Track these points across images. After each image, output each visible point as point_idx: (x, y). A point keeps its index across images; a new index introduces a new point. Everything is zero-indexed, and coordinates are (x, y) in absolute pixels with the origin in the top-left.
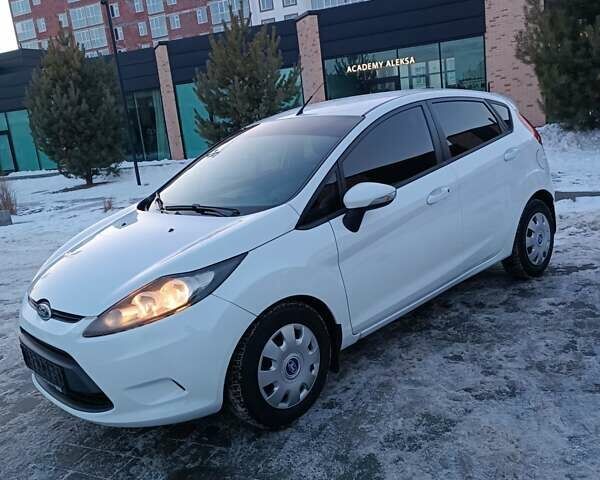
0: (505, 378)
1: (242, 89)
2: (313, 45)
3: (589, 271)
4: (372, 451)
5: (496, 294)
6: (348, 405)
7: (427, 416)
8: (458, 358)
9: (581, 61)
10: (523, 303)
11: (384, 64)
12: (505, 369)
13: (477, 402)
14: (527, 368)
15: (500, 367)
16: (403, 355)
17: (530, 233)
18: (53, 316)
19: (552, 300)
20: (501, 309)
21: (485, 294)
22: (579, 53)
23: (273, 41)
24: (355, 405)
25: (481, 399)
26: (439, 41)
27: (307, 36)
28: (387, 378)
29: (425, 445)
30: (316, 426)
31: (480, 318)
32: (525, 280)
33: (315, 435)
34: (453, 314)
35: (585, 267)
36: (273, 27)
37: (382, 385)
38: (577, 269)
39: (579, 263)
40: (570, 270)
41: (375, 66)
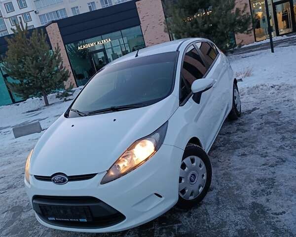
0: (273, 156)
1: (32, 63)
2: (58, 38)
3: (257, 110)
4: (251, 201)
5: (230, 127)
6: (219, 187)
7: (258, 180)
8: (244, 155)
9: (195, 30)
10: (246, 128)
11: (97, 44)
12: (270, 153)
13: (273, 168)
14: (277, 150)
15: (266, 153)
16: (220, 160)
17: (235, 97)
18: (69, 181)
19: (255, 124)
20: (239, 132)
21: (225, 128)
22: (194, 26)
23: (43, 37)
24: (221, 186)
25: (273, 167)
26: (120, 30)
27: (53, 34)
28: (224, 171)
29: (272, 190)
30: (213, 199)
31: (235, 138)
32: (237, 119)
33: (218, 204)
34: (221, 139)
35: (254, 109)
36: (42, 29)
37: (224, 174)
38: (252, 111)
39: (250, 108)
40: (249, 112)
41: (92, 45)
